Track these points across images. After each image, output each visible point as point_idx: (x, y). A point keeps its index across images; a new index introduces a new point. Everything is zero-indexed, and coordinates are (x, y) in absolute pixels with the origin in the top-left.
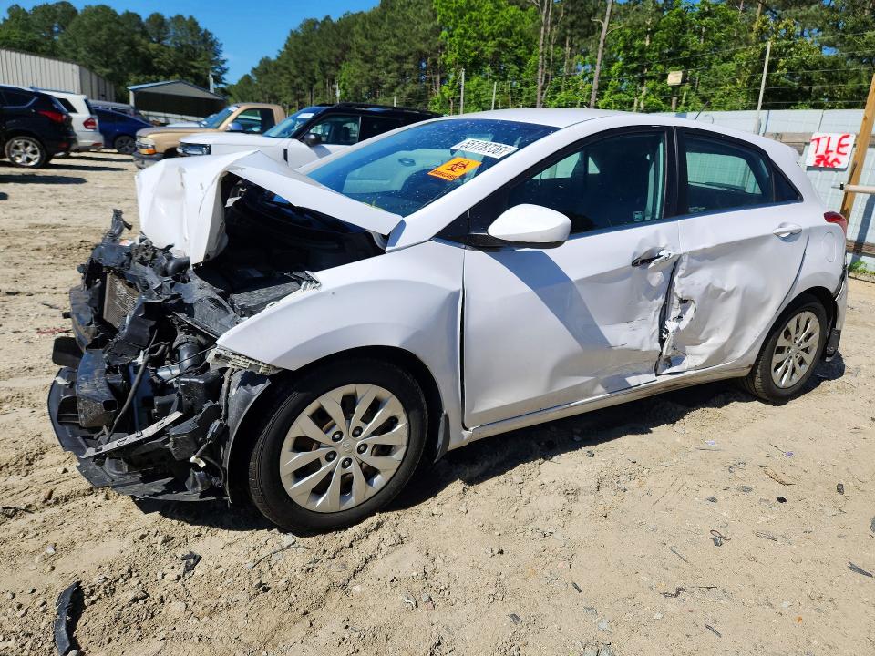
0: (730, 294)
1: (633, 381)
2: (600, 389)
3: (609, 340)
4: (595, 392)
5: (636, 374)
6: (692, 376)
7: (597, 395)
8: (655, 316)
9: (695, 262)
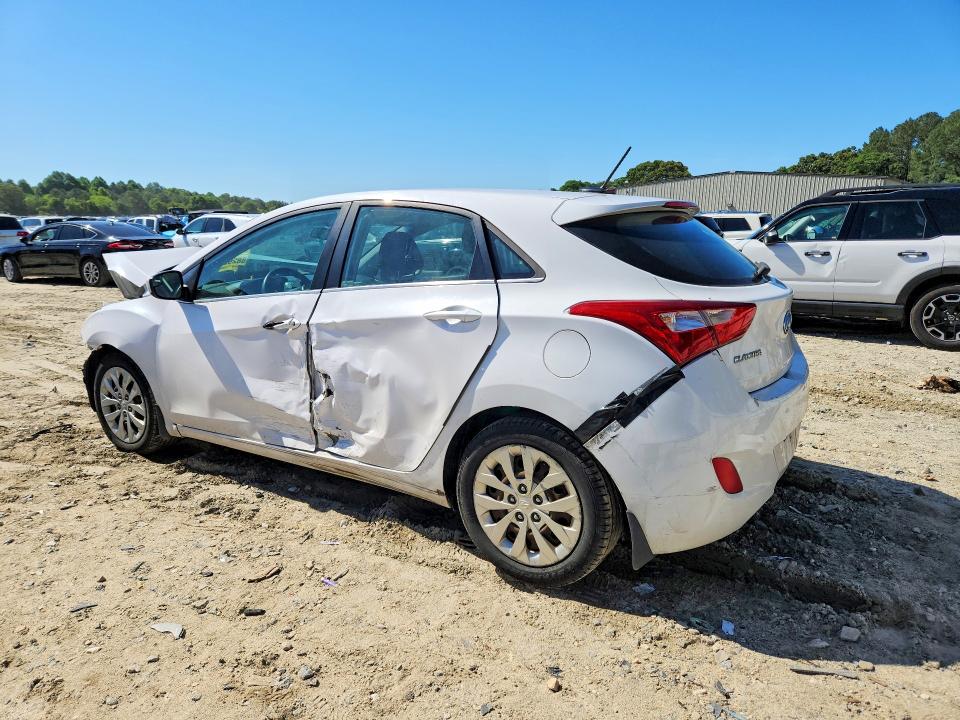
0: (375, 382)
1: (288, 442)
2: (257, 435)
3: (250, 389)
4: (254, 436)
5: (296, 438)
6: (356, 467)
7: (254, 439)
8: (306, 384)
9: (327, 336)
